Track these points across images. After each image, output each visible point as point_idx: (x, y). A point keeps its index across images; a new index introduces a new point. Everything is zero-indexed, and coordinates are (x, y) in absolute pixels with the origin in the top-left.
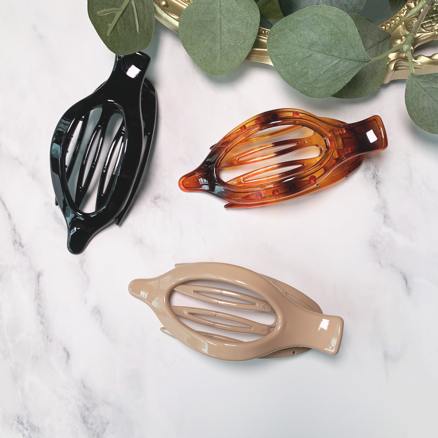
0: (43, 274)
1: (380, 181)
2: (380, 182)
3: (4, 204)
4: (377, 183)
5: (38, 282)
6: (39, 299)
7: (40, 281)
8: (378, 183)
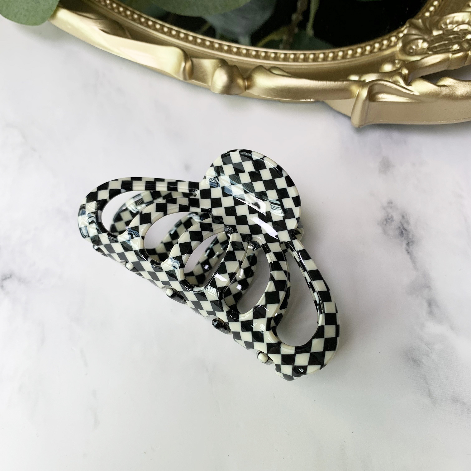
1: (413, 240)
2: (413, 242)
4: (408, 244)
8: (410, 244)
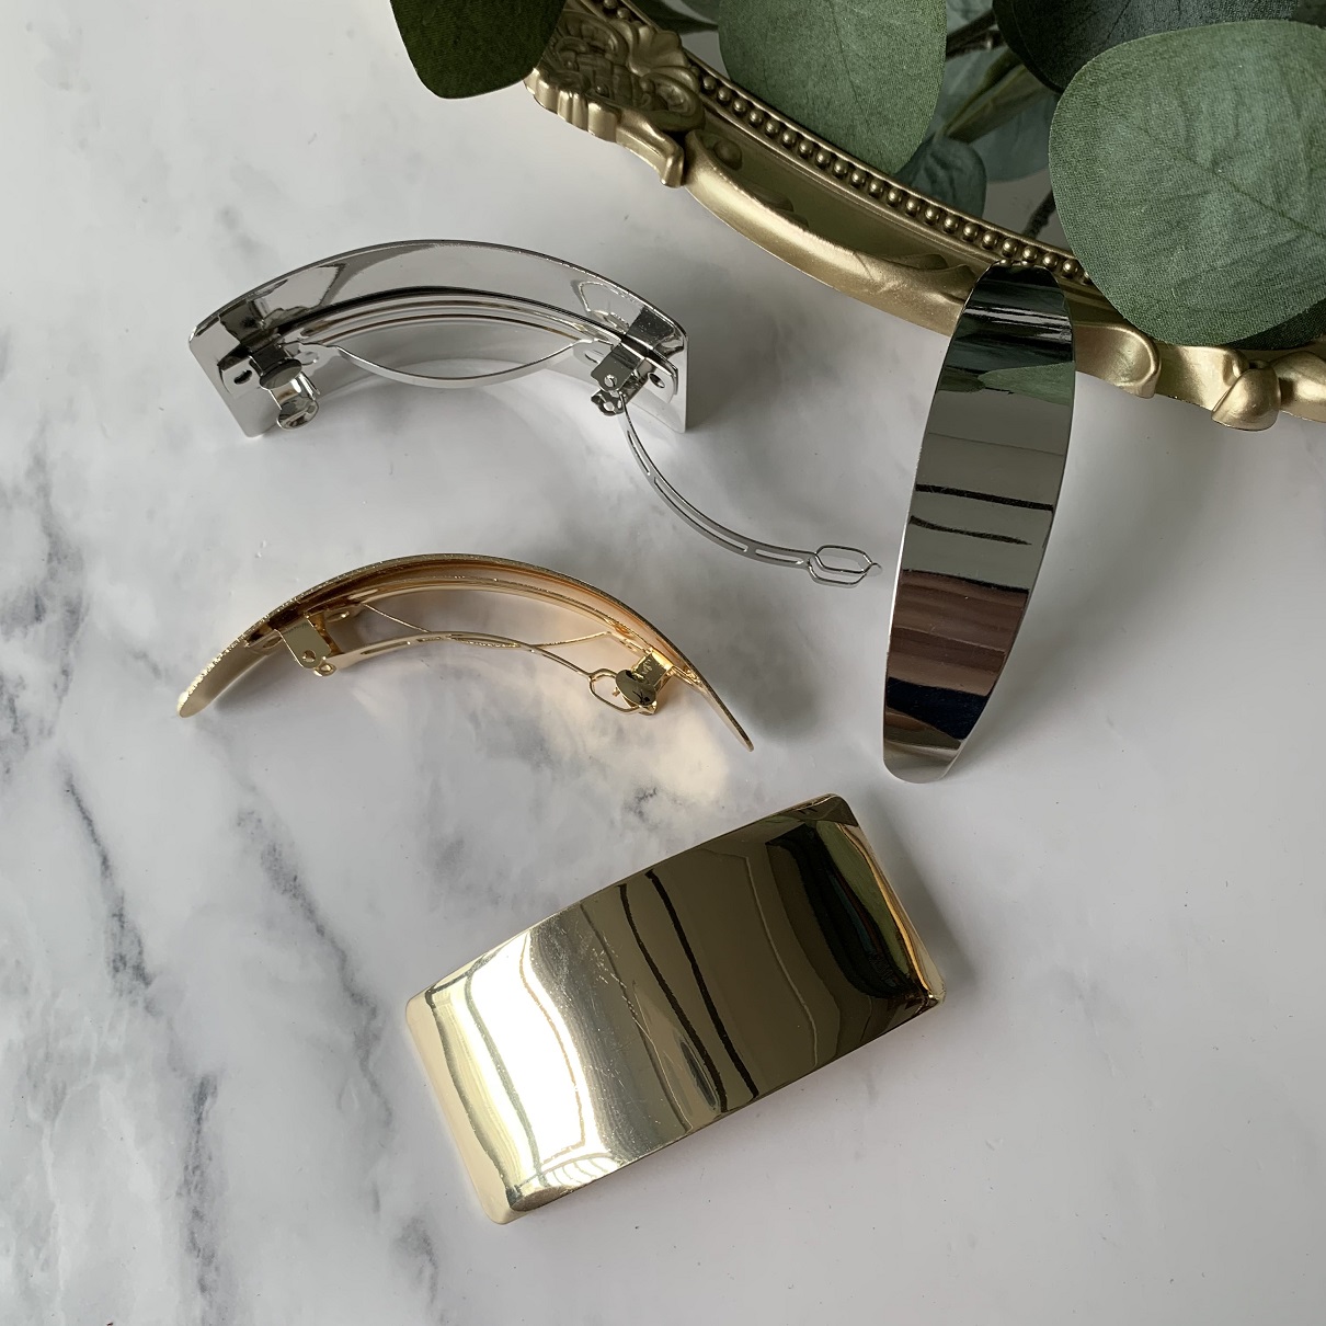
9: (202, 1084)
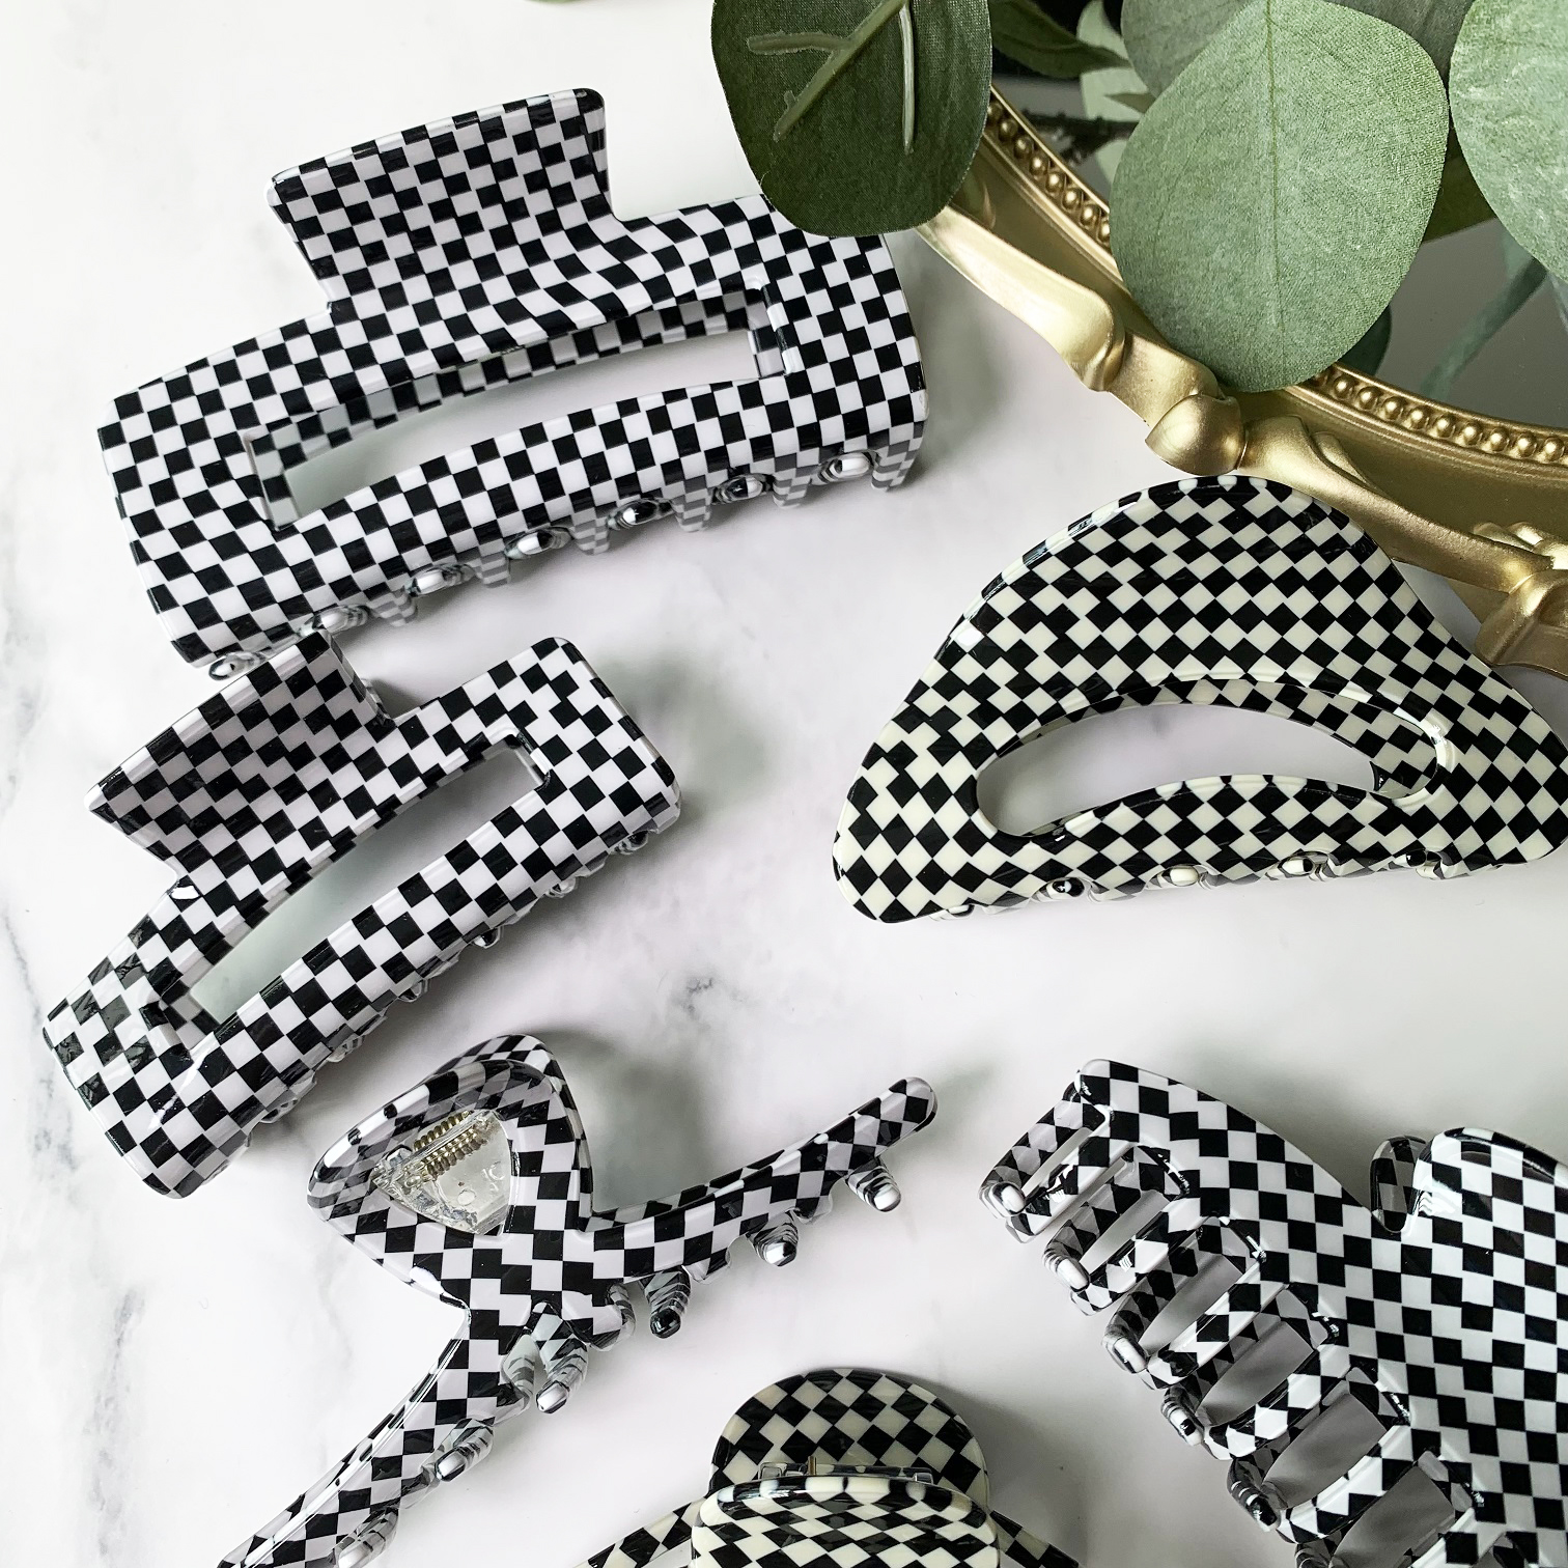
0: (143, 1304)
3: (22, 961)
5: (119, 1341)
6: (107, 1423)
7: (125, 1336)
9: (127, 1299)
